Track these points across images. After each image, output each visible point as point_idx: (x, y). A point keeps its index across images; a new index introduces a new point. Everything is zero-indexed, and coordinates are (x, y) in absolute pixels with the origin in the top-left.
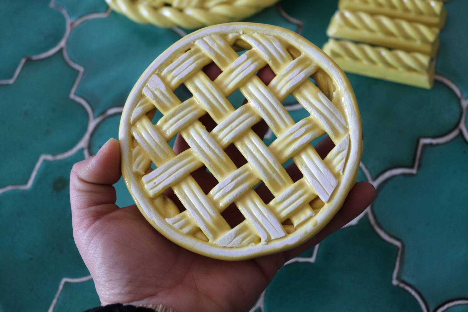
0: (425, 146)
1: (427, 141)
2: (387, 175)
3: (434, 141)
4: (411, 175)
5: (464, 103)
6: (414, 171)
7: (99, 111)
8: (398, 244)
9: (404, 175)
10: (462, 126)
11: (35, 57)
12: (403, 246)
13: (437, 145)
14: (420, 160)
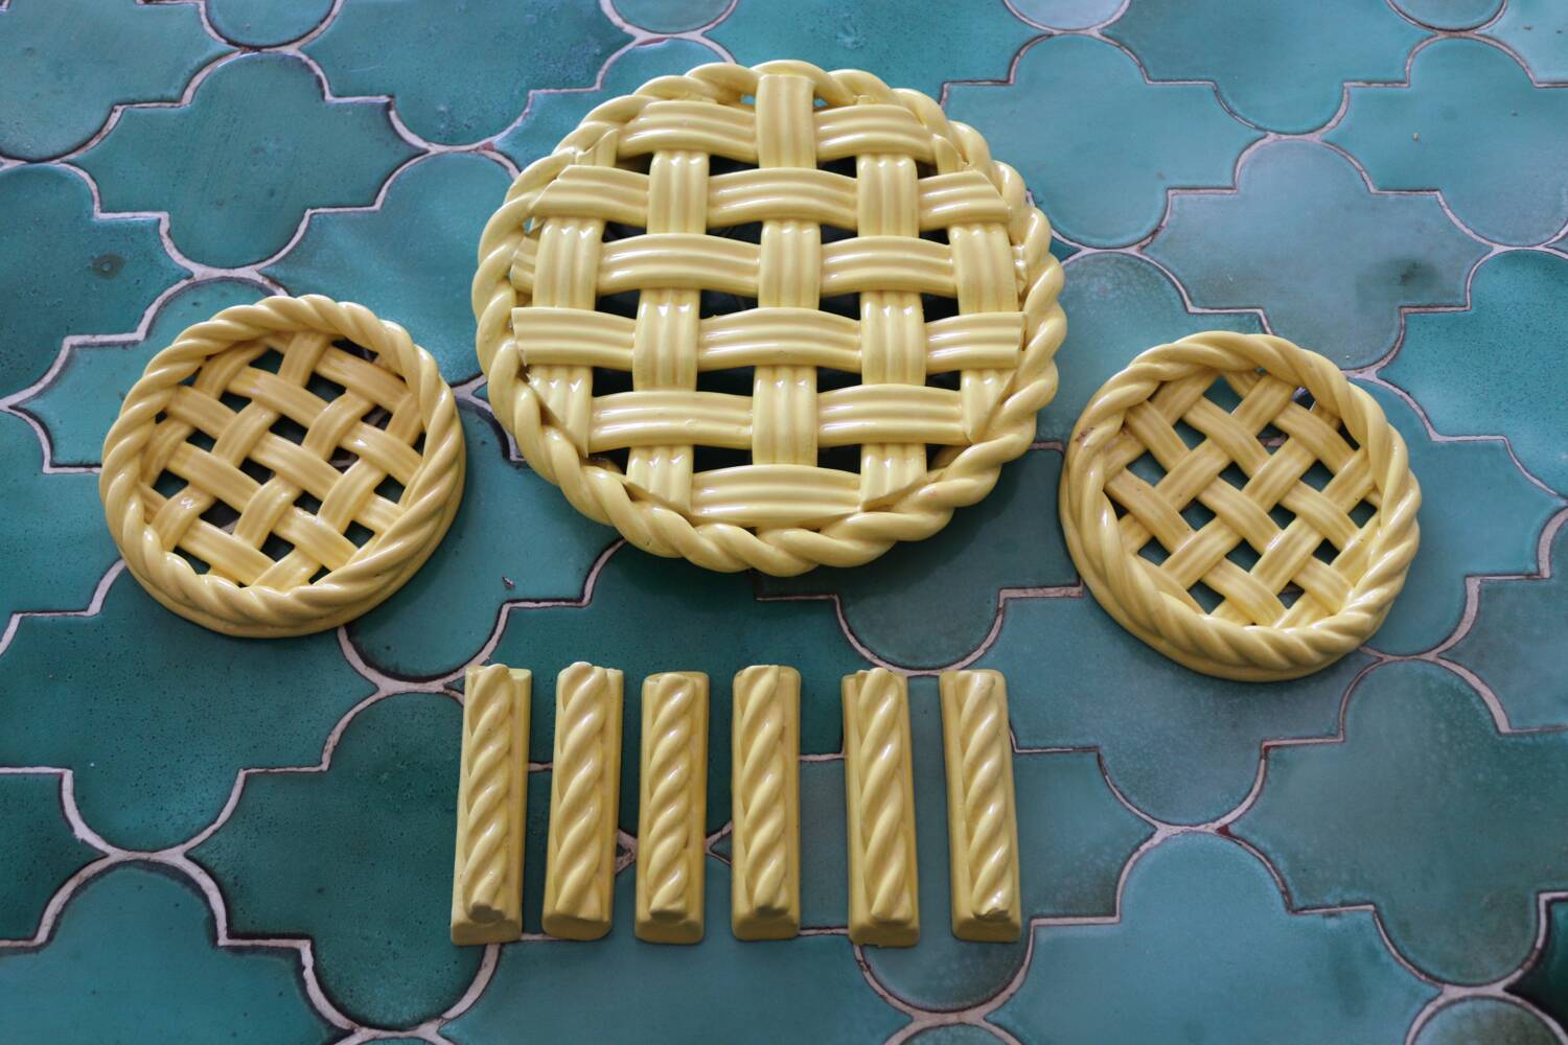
0: (297, 953)
1: (307, 959)
2: (206, 882)
3: (309, 974)
4: (215, 938)
5: (428, 1031)
6: (223, 941)
7: (280, 273)
8: (42, 936)
9: (212, 919)
10: (364, 1034)
11: (392, 114)
12: (37, 949)
13: (302, 983)
14: (255, 949)
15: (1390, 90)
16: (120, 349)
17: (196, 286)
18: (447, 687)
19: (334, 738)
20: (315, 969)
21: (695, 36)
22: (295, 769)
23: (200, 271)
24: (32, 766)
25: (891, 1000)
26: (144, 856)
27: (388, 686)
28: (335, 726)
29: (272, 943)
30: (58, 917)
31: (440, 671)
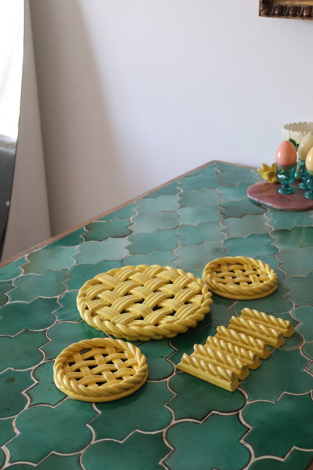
0: (214, 414)
1: (217, 412)
2: (185, 420)
3: (220, 413)
4: (198, 423)
5: (248, 403)
6: (201, 422)
8: (172, 449)
9: (194, 422)
12: (174, 450)
13: (221, 415)
14: (207, 419)
15: (179, 237)
16: (36, 386)
17: (35, 370)
18: (176, 372)
19: (171, 391)
20: (220, 412)
21: (67, 291)
22: (172, 398)
23: (33, 368)
24: (128, 435)
25: (293, 349)
26: (169, 426)
27: (168, 380)
28: (168, 389)
29: (208, 416)
30: (170, 444)
31: (172, 372)
